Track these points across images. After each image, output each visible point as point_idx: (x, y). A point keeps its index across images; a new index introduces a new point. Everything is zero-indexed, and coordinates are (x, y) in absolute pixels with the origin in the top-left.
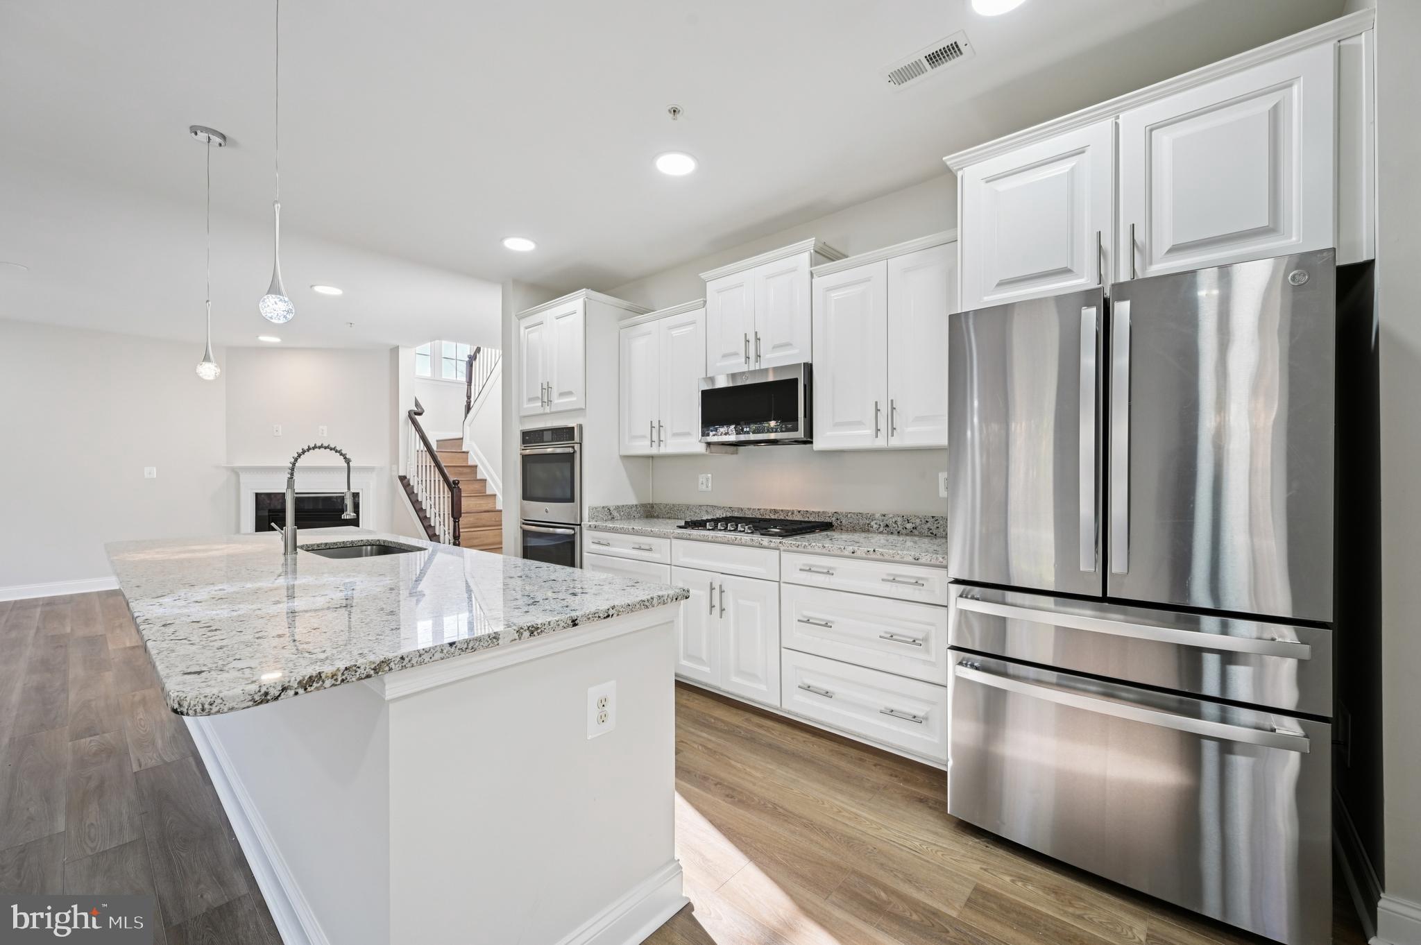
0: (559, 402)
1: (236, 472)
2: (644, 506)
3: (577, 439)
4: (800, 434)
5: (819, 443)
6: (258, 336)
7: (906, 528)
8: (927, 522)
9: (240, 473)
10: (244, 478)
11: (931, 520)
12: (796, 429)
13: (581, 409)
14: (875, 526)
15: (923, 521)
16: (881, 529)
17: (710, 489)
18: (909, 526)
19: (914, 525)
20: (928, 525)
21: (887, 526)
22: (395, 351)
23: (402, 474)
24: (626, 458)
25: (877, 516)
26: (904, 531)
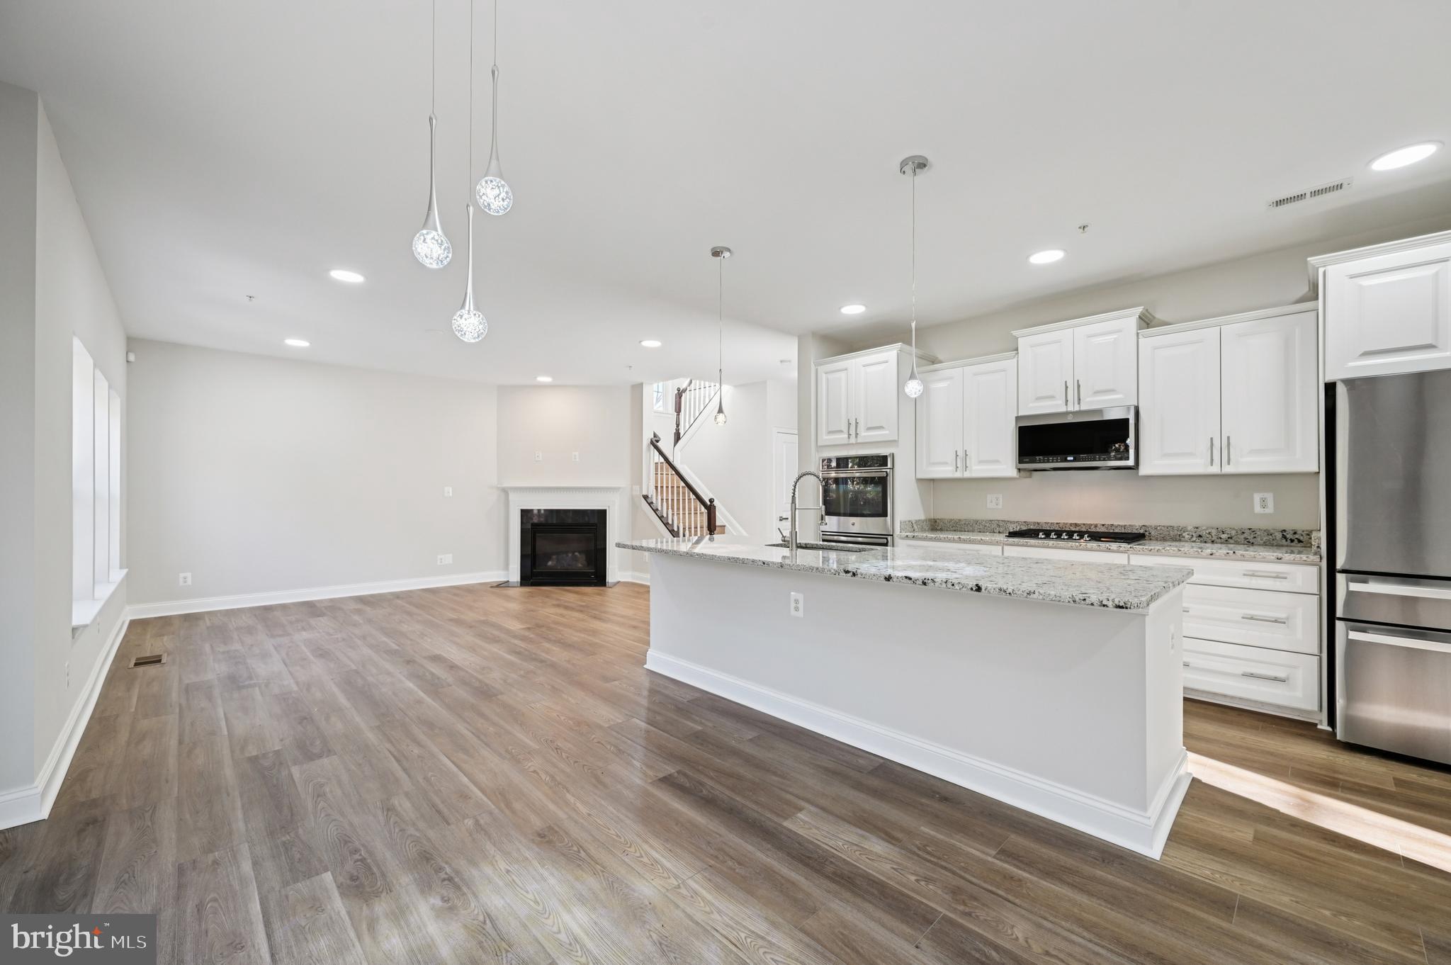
0: (865, 435)
1: (505, 491)
2: (930, 520)
3: (889, 465)
4: (1131, 462)
5: (1143, 470)
6: (536, 378)
7: (1221, 538)
8: (1243, 533)
9: (509, 492)
10: (512, 496)
11: (1247, 532)
12: (1127, 459)
13: (895, 441)
14: (1187, 536)
15: (1239, 532)
16: (1194, 539)
17: (1000, 507)
18: (1224, 536)
19: (1229, 536)
20: (1245, 535)
21: (1200, 536)
22: (638, 389)
23: (645, 493)
24: (919, 481)
25: (1189, 528)
26: (1219, 540)
